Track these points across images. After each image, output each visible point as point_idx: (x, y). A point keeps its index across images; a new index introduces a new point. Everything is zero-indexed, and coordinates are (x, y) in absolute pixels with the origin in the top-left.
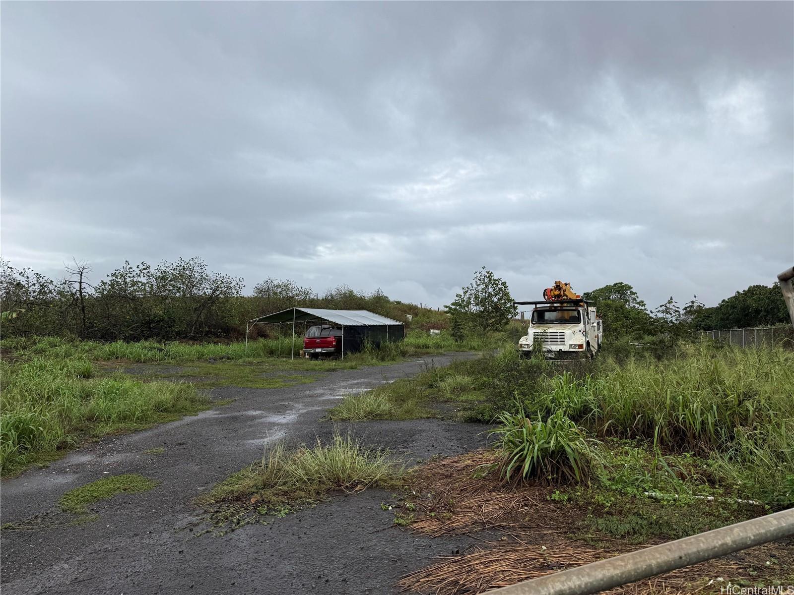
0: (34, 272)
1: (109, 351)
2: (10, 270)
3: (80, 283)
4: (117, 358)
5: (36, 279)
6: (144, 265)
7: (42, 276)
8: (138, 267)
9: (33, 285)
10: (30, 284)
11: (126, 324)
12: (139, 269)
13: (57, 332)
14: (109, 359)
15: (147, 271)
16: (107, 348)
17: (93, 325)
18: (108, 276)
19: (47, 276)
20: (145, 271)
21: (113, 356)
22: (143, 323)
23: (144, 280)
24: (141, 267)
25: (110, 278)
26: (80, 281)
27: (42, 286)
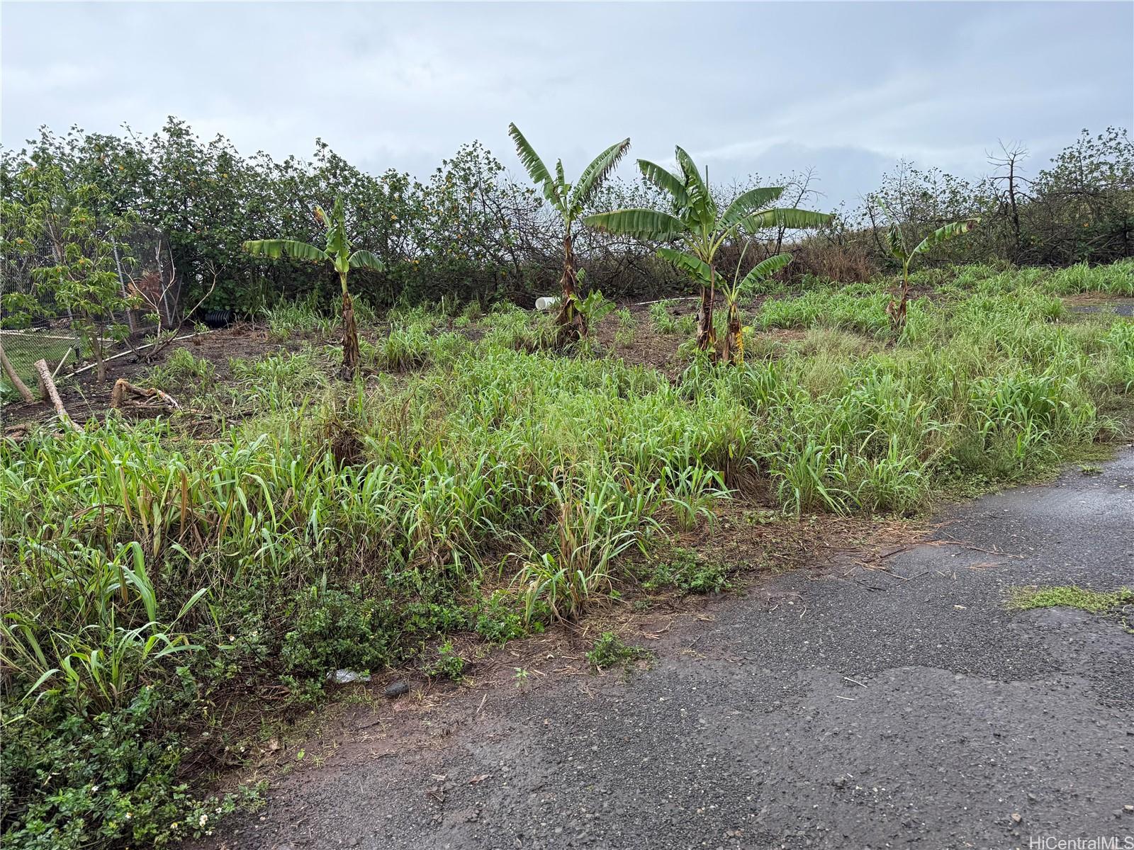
0: (942, 173)
1: (1069, 280)
2: (914, 174)
3: (1011, 178)
4: (1082, 291)
5: (946, 182)
6: (1110, 133)
7: (954, 177)
8: (1100, 138)
9: (941, 192)
10: (938, 193)
11: (1083, 237)
12: (1101, 142)
13: (980, 257)
14: (1069, 293)
15: (1117, 142)
16: (1065, 275)
17: (1030, 244)
18: (1052, 160)
19: (960, 176)
20: (1113, 144)
21: (1075, 287)
22: (1113, 232)
23: (1112, 159)
24: (1106, 136)
25: (1055, 164)
26: (1009, 175)
27: (954, 193)
